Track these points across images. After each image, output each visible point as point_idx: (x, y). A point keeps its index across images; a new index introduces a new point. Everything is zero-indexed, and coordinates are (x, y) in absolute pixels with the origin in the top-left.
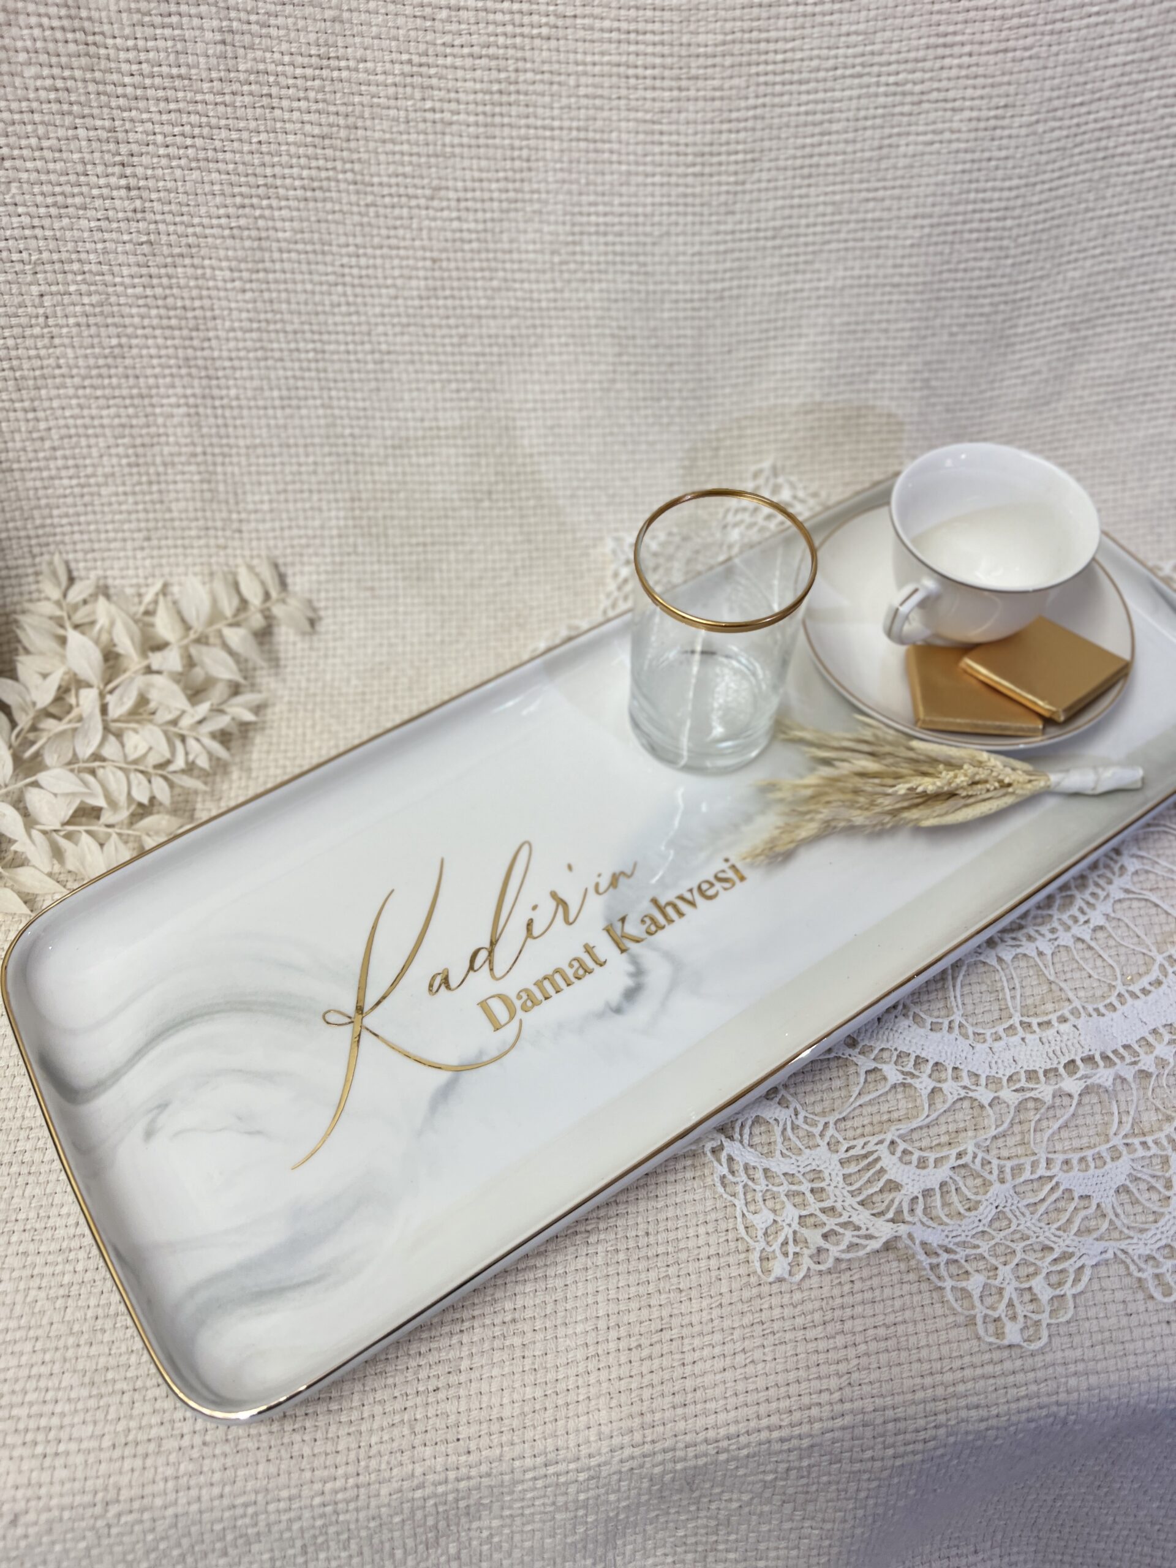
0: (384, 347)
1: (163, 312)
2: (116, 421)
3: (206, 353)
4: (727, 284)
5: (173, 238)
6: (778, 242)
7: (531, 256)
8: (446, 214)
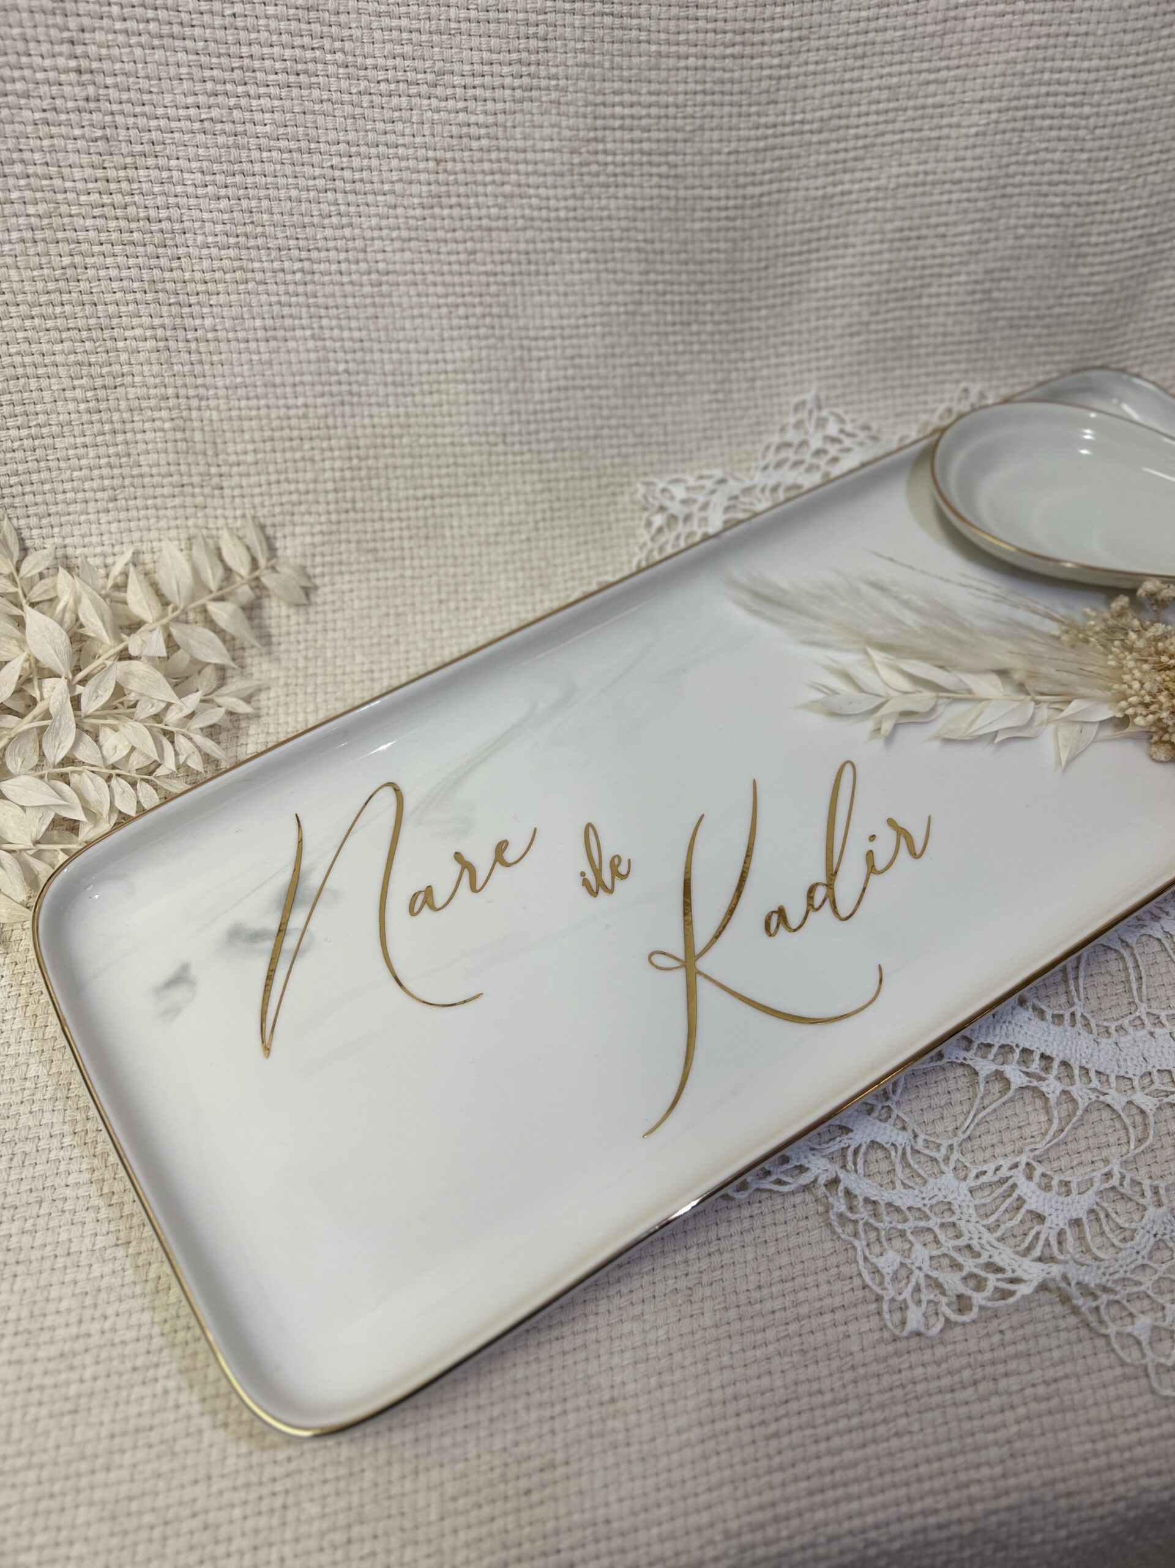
0: (381, 266)
1: (123, 223)
2: (72, 358)
3: (176, 274)
4: (765, 188)
5: (133, 132)
6: (824, 136)
7: (548, 156)
8: (451, 103)
